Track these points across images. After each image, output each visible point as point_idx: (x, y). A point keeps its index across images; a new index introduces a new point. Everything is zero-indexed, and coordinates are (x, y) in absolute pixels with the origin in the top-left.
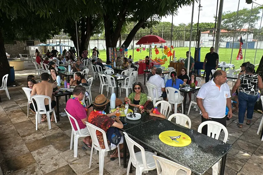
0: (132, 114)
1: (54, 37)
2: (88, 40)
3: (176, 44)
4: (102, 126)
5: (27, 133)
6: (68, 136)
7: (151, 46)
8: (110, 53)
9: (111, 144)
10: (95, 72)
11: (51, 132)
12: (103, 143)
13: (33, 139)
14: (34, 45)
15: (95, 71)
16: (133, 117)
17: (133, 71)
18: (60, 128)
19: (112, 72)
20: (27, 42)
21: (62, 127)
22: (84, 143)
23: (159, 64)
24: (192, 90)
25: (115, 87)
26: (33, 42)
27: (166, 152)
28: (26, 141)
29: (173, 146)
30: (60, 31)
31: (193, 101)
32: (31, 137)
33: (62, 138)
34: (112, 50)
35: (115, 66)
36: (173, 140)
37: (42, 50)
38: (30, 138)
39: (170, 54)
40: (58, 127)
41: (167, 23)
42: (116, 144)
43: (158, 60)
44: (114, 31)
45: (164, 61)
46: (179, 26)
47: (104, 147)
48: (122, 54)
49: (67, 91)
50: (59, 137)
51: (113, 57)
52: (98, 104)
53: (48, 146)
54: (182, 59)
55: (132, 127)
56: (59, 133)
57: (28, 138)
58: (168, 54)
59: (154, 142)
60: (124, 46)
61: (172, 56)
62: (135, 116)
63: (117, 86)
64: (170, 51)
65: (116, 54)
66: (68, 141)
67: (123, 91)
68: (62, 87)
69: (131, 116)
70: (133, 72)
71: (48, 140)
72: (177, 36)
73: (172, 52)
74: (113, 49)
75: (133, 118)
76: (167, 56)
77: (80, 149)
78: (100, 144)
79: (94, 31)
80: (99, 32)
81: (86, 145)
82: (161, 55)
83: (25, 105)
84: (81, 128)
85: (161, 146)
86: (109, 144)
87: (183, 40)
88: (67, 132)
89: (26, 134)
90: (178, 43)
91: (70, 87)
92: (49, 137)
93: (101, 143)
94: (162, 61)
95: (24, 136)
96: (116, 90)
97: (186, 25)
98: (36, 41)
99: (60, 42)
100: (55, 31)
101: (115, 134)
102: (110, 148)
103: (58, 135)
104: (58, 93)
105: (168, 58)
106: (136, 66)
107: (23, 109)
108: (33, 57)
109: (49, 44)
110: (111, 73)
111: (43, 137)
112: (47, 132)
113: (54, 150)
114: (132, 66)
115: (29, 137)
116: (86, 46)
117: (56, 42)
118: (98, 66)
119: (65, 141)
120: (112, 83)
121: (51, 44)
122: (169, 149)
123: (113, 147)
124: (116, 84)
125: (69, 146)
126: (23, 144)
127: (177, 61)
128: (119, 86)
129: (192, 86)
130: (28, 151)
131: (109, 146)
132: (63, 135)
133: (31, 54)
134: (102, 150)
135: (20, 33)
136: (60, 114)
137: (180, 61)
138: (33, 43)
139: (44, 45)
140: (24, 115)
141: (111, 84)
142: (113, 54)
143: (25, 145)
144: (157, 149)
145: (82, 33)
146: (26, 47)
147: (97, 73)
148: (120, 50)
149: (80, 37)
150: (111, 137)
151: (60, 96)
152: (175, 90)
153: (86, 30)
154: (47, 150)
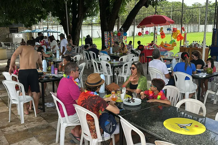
0: (130, 99)
1: (41, 21)
2: (81, 24)
3: (189, 28)
4: (94, 109)
5: (7, 124)
6: (54, 128)
7: (155, 29)
8: (106, 38)
9: (105, 133)
10: (88, 61)
11: (34, 123)
12: (94, 130)
13: (13, 131)
14: (18, 32)
15: (88, 59)
16: (132, 102)
17: (134, 56)
18: (45, 119)
19: (108, 59)
20: (10, 28)
21: (47, 119)
22: (72, 134)
23: (166, 50)
24: (208, 76)
25: (112, 75)
26: (17, 28)
27: (172, 140)
28: (6, 132)
29: (181, 134)
30: (47, 14)
31: (210, 90)
32: (11, 128)
33: (47, 130)
34: (108, 35)
35: (111, 53)
36: (181, 127)
37: (27, 37)
38: (10, 130)
39: (180, 38)
40: (43, 119)
41: (177, 3)
42: (111, 133)
43: (164, 44)
44: (110, 11)
45: (173, 46)
46: (192, 6)
47: (95, 137)
48: (120, 39)
49: (54, 77)
50: (43, 129)
51: (109, 43)
52: (89, 84)
53: (30, 139)
54: (196, 42)
55: (130, 113)
56: (43, 125)
57: (7, 129)
58: (177, 38)
59: (157, 129)
60: (123, 29)
61: (182, 41)
62: (133, 101)
63: (114, 74)
64: (180, 34)
65: (112, 40)
66: (53, 134)
67: (121, 81)
68: (48, 73)
69: (129, 101)
70: (134, 58)
71: (30, 132)
72: (189, 18)
73: (183, 35)
74: (110, 33)
75: (132, 104)
76: (176, 40)
77: (67, 142)
78: (91, 132)
79: (87, 13)
80: (92, 15)
81: (75, 137)
82: (168, 39)
83: (6, 95)
84: (68, 115)
85: (165, 133)
86: (102, 133)
87: (198, 23)
88: (52, 124)
89: (5, 125)
90: (192, 27)
91: (58, 73)
92: (32, 129)
93: (92, 130)
94: (170, 46)
95: (3, 127)
96: (112, 80)
97: (202, 4)
98: (20, 28)
99: (48, 28)
100: (42, 15)
101: (109, 121)
102: (103, 138)
103: (43, 127)
104: (44, 78)
105: (178, 43)
106: (137, 52)
107: (4, 99)
108: (16, 45)
109: (35, 31)
110: (106, 59)
111: (25, 128)
112: (30, 124)
113: (37, 143)
114: (132, 52)
115: (9, 128)
116: (78, 31)
117: (43, 28)
118: (91, 53)
119: (51, 134)
120: (108, 71)
121: (37, 30)
122: (177, 137)
123: (107, 137)
124: (112, 72)
125: (55, 140)
126: (2, 135)
127: (190, 45)
128: (115, 74)
129: (209, 72)
130: (8, 143)
131: (102, 135)
132: (48, 127)
133: (14, 42)
134: (94, 140)
135: (3, 16)
136: (45, 104)
137: (193, 45)
138: (17, 30)
139: (30, 31)
140: (5, 106)
141: (106, 72)
142: (110, 39)
143: (4, 137)
144: (161, 137)
145: (73, 16)
146: (9, 35)
147: (90, 61)
148: (119, 35)
149: (71, 21)
150: (104, 124)
151: (46, 82)
152: (185, 75)
153: (77, 12)
154: (29, 142)
